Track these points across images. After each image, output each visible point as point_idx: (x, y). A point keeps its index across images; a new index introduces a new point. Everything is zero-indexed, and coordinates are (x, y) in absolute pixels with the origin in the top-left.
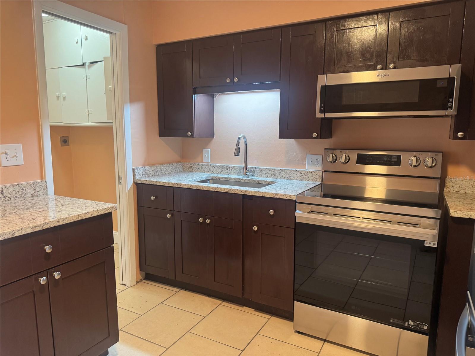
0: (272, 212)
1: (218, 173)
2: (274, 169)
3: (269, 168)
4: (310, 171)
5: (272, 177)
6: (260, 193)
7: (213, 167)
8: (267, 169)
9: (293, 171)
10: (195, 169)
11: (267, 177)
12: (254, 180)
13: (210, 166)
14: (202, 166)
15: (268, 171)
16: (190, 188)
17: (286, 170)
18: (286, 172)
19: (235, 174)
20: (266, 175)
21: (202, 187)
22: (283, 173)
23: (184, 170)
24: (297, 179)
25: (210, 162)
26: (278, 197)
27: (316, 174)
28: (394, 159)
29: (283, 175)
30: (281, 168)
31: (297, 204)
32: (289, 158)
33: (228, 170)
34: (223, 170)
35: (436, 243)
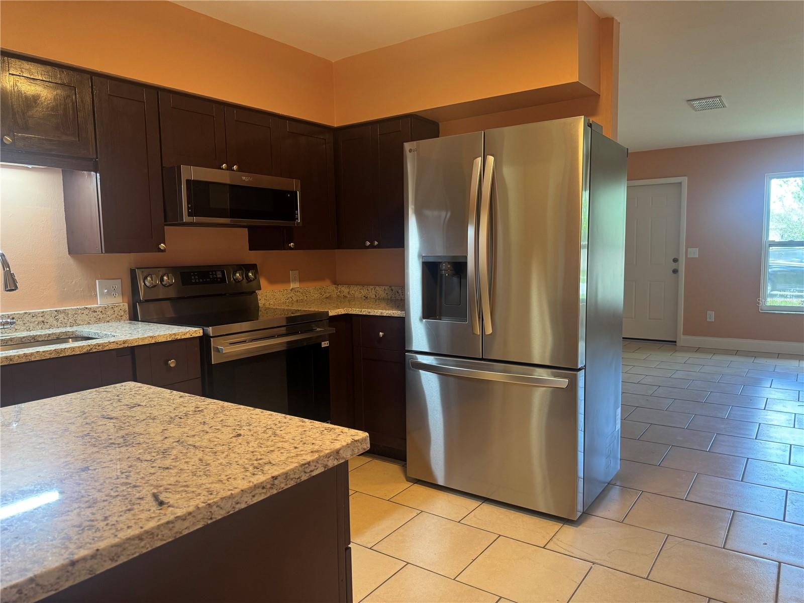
0: (172, 363)
2: (43, 312)
3: (30, 311)
4: (109, 305)
5: (40, 326)
8: (26, 315)
9: (80, 311)
11: (29, 330)
15: (28, 318)
17: (67, 311)
18: (68, 314)
20: (26, 325)
22: (61, 316)
24: (90, 321)
26: (179, 337)
28: (219, 275)
29: (62, 319)
30: (56, 309)
31: (211, 339)
32: (65, 290)
35: (328, 342)
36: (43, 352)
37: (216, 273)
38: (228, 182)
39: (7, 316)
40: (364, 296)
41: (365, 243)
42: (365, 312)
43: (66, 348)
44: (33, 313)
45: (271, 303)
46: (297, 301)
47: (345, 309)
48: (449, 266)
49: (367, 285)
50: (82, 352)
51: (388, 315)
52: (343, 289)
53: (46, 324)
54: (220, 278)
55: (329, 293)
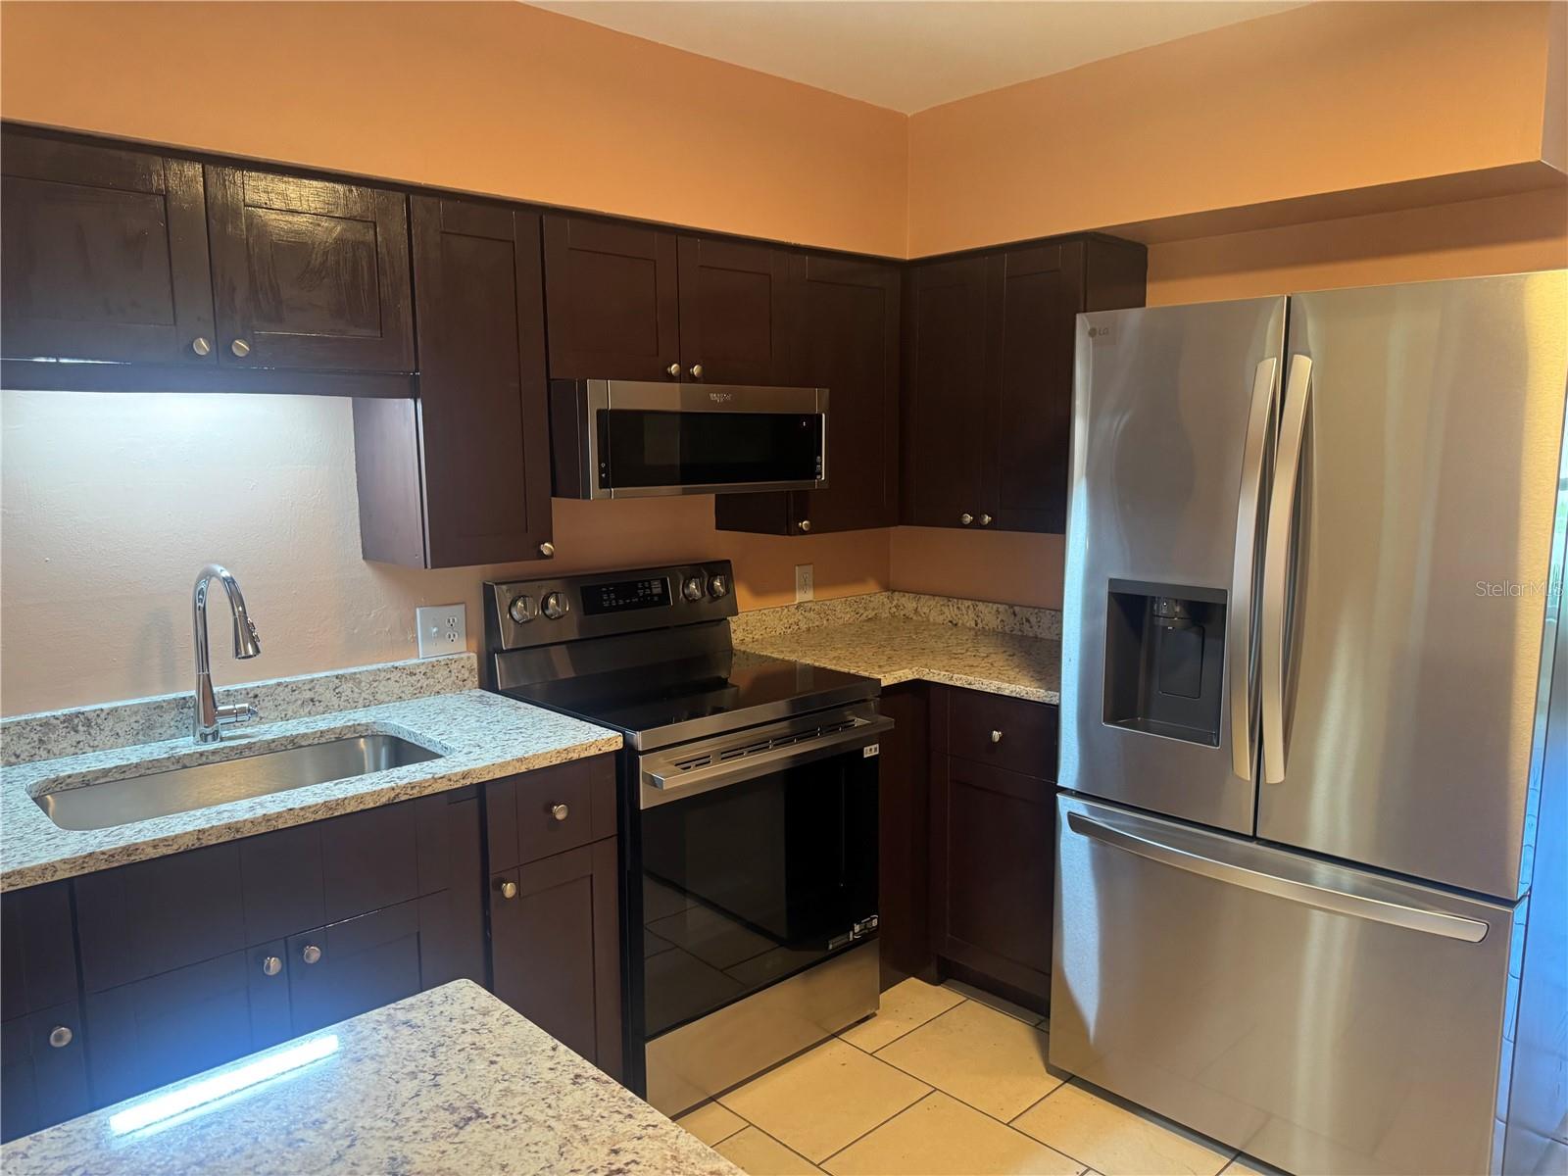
0: (560, 812)
2: (312, 681)
3: (288, 679)
4: (440, 658)
5: (307, 710)
8: (280, 689)
9: (383, 674)
11: (285, 718)
15: (285, 694)
17: (358, 676)
18: (360, 682)
20: (280, 708)
21: (267, 818)
22: (346, 687)
24: (402, 695)
27: (461, 664)
28: (657, 589)
29: (348, 692)
30: (336, 673)
31: (641, 757)
32: (356, 631)
33: (76, 731)
34: (45, 739)
35: (877, 746)
36: (302, 809)
37: (650, 584)
38: (677, 407)
39: (244, 692)
40: (951, 622)
41: (961, 517)
42: (960, 680)
44: (294, 682)
45: (756, 637)
46: (809, 630)
47: (914, 670)
48: (1178, 609)
49: (958, 598)
50: (378, 804)
51: (1014, 695)
52: (903, 600)
53: (317, 703)
54: (656, 595)
55: (873, 609)
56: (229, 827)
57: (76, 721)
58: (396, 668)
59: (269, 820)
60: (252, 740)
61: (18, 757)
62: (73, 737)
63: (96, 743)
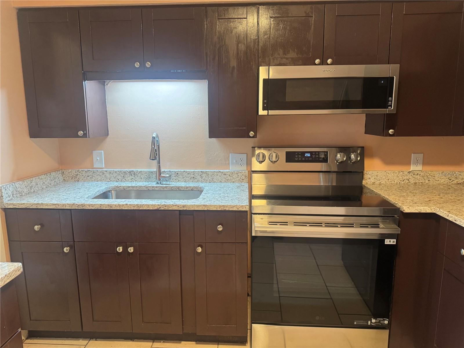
0: (220, 228)
1: (117, 180)
2: (194, 172)
3: (187, 170)
4: (235, 171)
5: (192, 180)
6: (204, 207)
7: (110, 173)
8: (184, 173)
9: (216, 173)
10: (83, 177)
11: (186, 182)
12: (173, 187)
13: (106, 173)
14: (93, 173)
15: (186, 174)
16: (100, 208)
17: (208, 172)
18: (208, 175)
19: (142, 180)
20: (184, 178)
21: (119, 205)
22: (204, 175)
23: (65, 179)
24: (222, 181)
25: (104, 167)
26: (227, 209)
27: (242, 174)
28: (322, 156)
29: (205, 177)
30: (201, 170)
31: (253, 215)
32: (210, 159)
33: (132, 176)
34: (125, 176)
35: (395, 240)
37: (318, 153)
43: (143, 205)
44: (188, 171)
50: (154, 209)
53: (195, 179)
54: (322, 158)
56: (109, 205)
57: (132, 173)
58: (220, 172)
59: (120, 206)
60: (167, 186)
61: (118, 180)
62: (131, 177)
63: (136, 180)
